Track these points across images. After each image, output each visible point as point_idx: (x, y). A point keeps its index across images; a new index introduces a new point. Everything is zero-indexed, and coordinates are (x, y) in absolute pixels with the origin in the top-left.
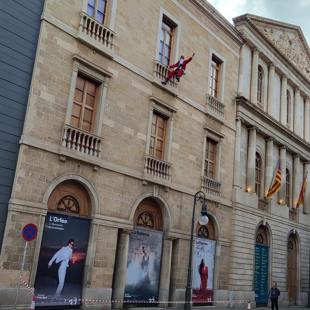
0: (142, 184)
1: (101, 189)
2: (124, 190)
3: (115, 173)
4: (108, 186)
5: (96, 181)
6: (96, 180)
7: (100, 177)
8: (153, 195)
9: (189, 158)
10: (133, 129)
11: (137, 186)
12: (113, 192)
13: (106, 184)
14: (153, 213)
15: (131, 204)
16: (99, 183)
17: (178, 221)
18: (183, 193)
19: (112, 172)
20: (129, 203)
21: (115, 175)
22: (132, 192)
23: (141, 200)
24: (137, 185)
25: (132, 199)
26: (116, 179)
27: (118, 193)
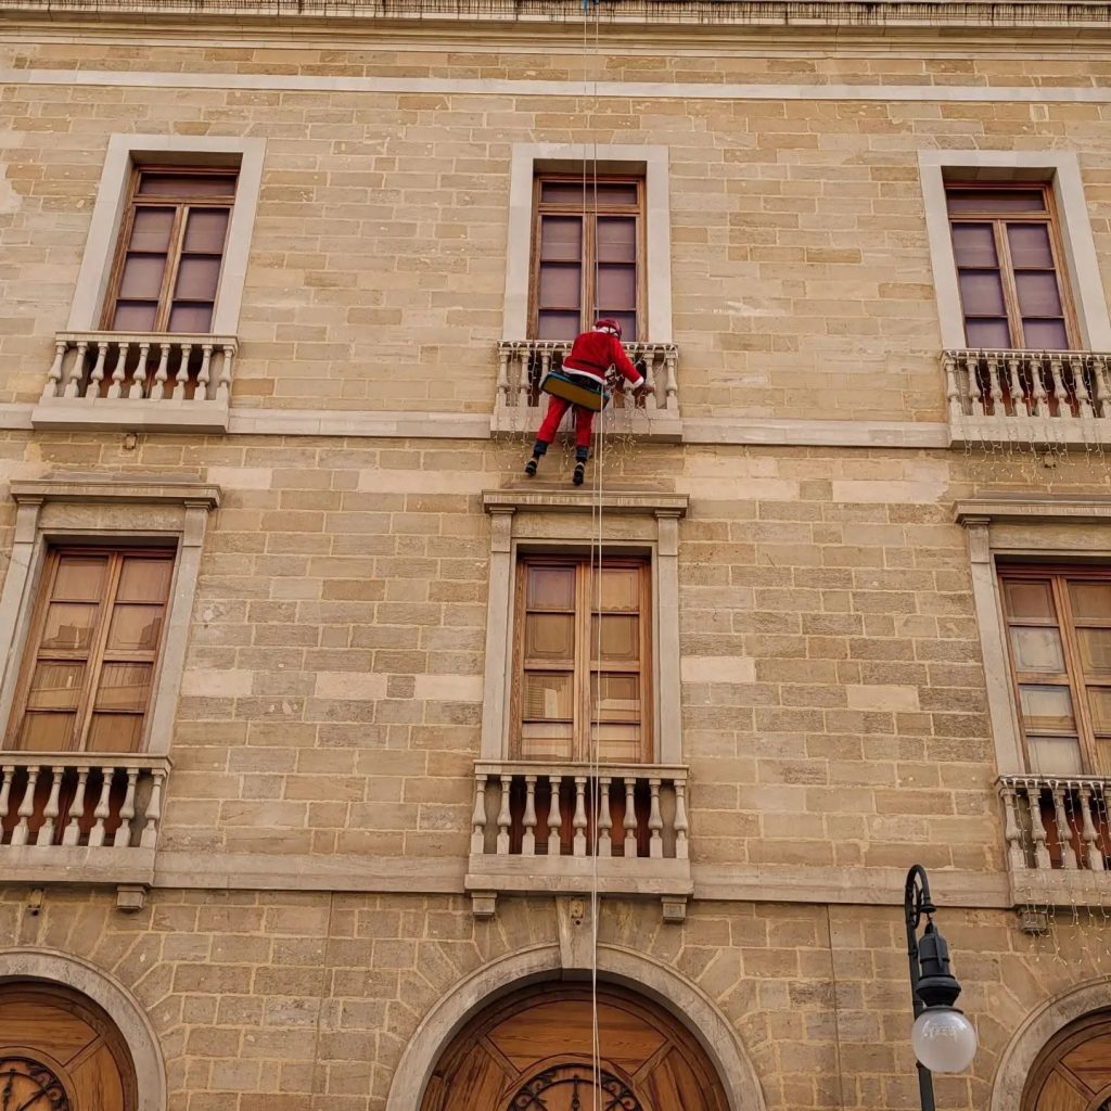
0: (467, 918)
1: (170, 993)
2: (334, 969)
3: (267, 898)
4: (221, 968)
5: (142, 958)
6: (136, 953)
7: (164, 935)
8: (558, 960)
9: (851, 708)
10: (380, 672)
11: (431, 935)
12: (252, 995)
13: (207, 961)
14: (629, 1069)
15: (390, 1034)
16: (159, 963)
17: (815, 1087)
18: (831, 909)
19: (244, 898)
20: (377, 1031)
21: (266, 907)
22: (394, 970)
23: (468, 1001)
24: (430, 926)
25: (395, 1007)
26: (271, 928)
27: (288, 993)
